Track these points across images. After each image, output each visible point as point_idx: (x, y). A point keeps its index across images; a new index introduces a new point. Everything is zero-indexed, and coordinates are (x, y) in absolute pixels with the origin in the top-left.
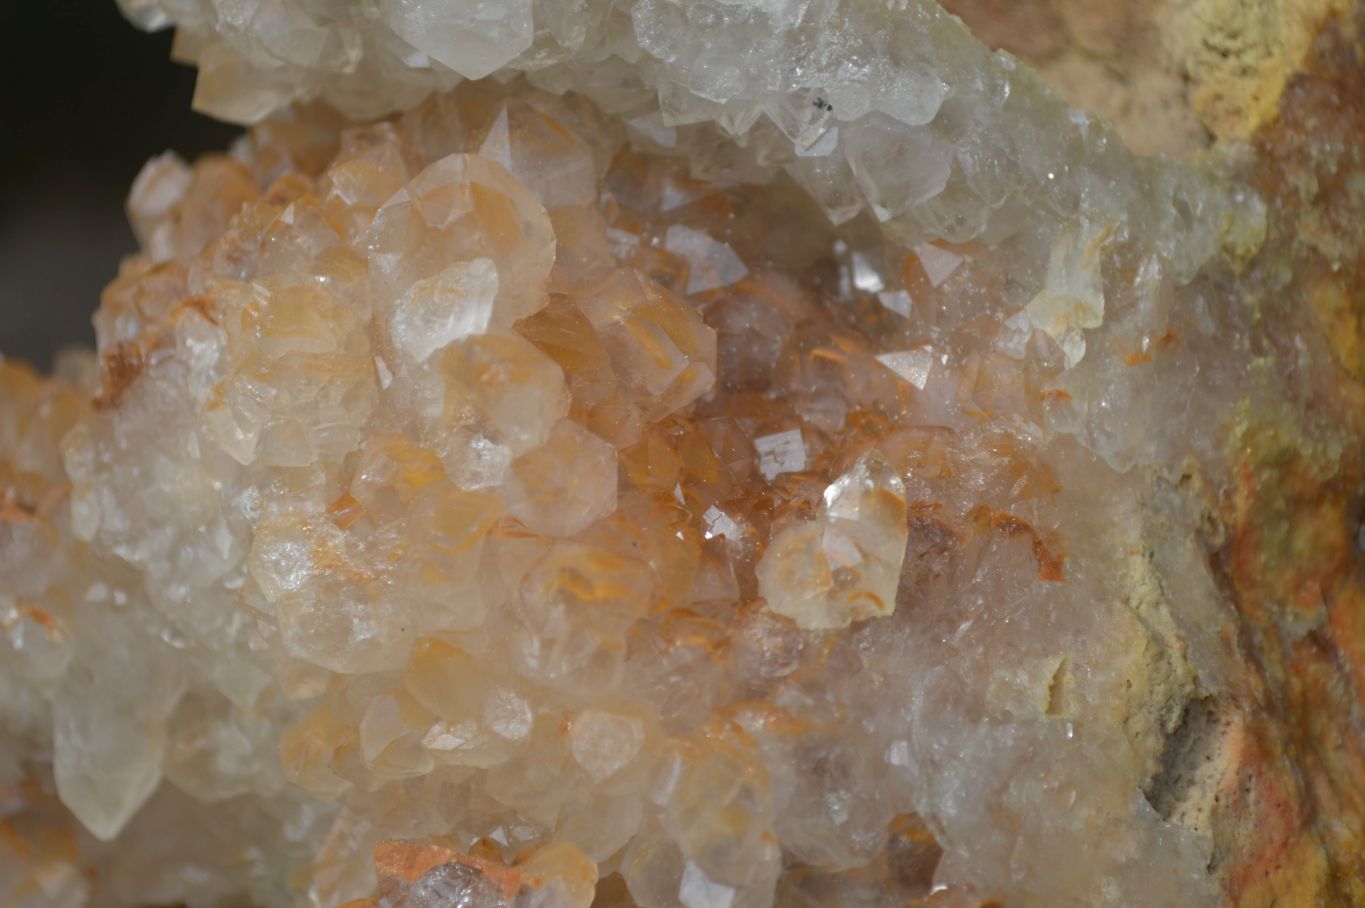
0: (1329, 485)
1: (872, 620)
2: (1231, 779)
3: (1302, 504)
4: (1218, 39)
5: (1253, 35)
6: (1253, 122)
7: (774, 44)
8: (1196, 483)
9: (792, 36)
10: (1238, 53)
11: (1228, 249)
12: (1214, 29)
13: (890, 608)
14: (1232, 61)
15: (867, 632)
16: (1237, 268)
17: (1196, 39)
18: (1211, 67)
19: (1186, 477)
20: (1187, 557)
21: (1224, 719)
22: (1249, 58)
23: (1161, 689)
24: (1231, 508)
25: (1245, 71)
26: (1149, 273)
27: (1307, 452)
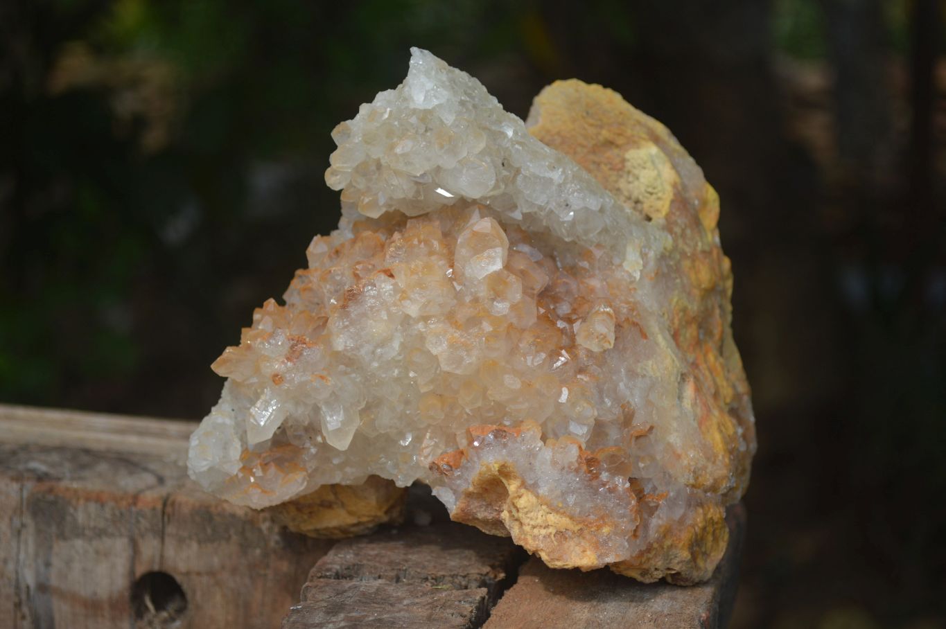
0: (694, 318)
1: (608, 349)
2: (693, 396)
3: (689, 323)
4: (650, 190)
5: (660, 188)
6: (664, 213)
7: (554, 188)
8: (666, 316)
9: (560, 186)
10: (656, 194)
11: (665, 249)
12: (648, 186)
13: (612, 347)
14: (654, 196)
15: (607, 352)
16: (667, 254)
17: (643, 189)
18: (647, 198)
19: (664, 314)
20: (669, 337)
21: (687, 380)
22: (660, 195)
23: (675, 369)
24: (673, 323)
25: (659, 199)
26: (652, 254)
27: (690, 307)
